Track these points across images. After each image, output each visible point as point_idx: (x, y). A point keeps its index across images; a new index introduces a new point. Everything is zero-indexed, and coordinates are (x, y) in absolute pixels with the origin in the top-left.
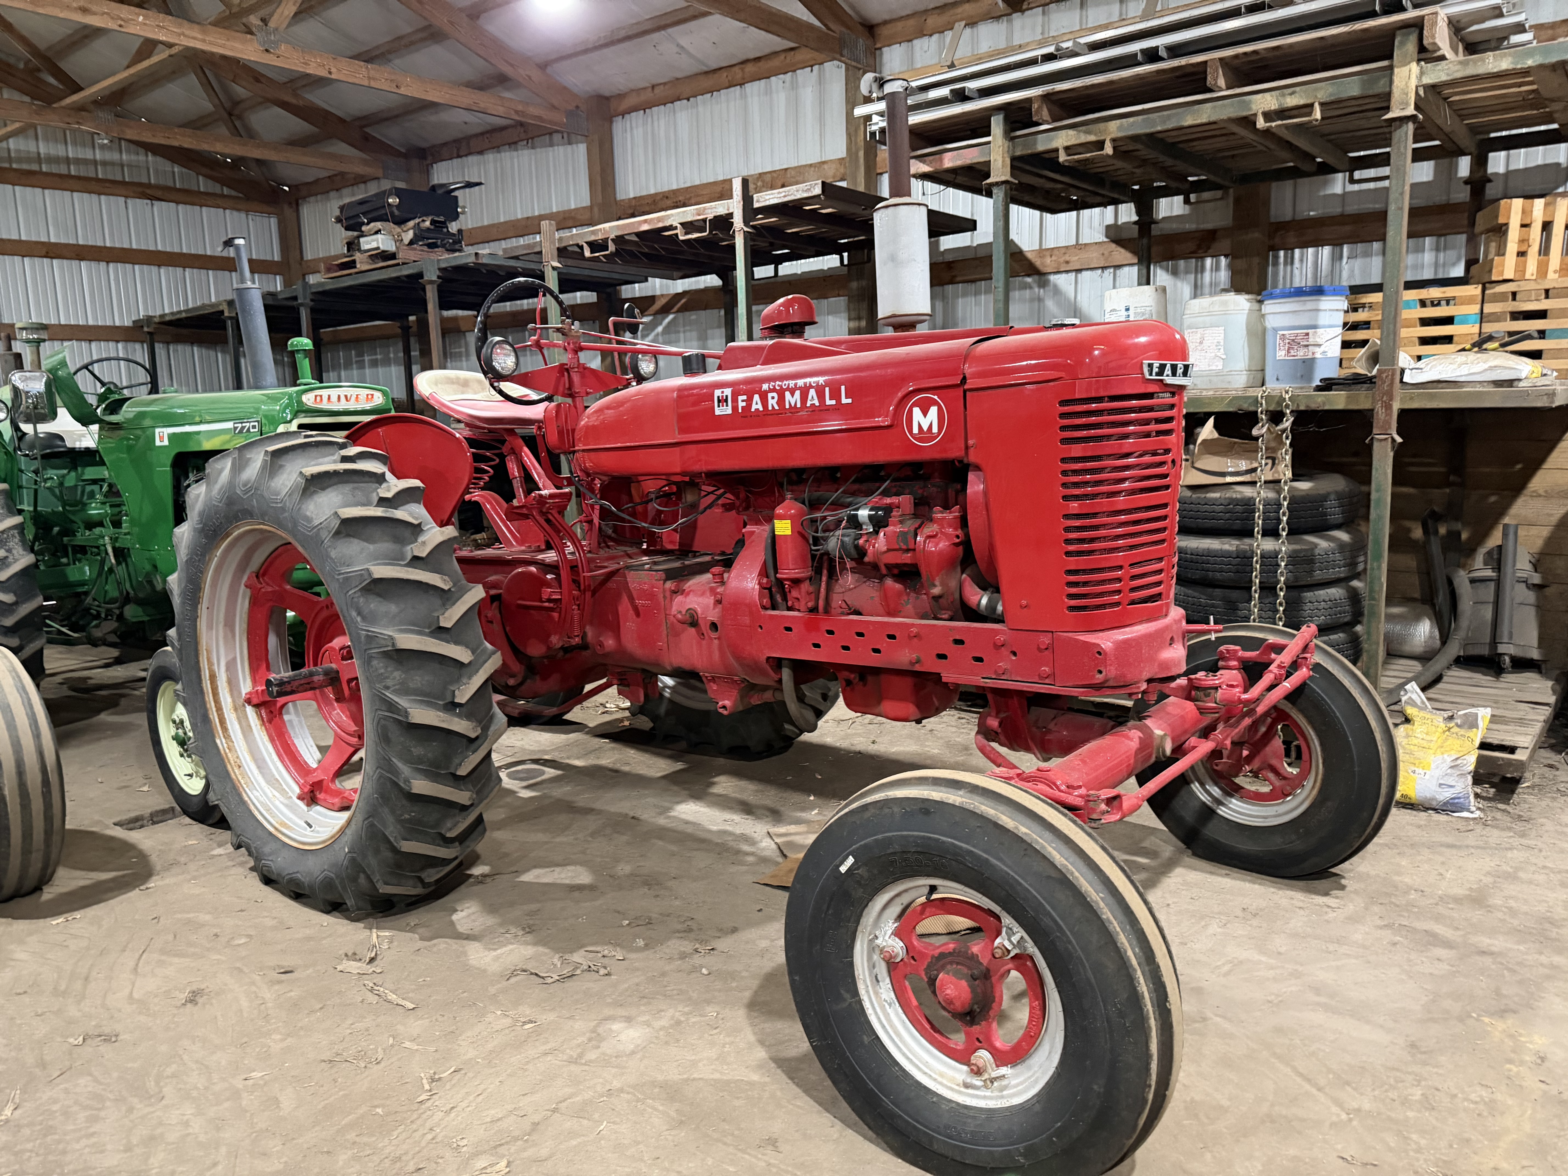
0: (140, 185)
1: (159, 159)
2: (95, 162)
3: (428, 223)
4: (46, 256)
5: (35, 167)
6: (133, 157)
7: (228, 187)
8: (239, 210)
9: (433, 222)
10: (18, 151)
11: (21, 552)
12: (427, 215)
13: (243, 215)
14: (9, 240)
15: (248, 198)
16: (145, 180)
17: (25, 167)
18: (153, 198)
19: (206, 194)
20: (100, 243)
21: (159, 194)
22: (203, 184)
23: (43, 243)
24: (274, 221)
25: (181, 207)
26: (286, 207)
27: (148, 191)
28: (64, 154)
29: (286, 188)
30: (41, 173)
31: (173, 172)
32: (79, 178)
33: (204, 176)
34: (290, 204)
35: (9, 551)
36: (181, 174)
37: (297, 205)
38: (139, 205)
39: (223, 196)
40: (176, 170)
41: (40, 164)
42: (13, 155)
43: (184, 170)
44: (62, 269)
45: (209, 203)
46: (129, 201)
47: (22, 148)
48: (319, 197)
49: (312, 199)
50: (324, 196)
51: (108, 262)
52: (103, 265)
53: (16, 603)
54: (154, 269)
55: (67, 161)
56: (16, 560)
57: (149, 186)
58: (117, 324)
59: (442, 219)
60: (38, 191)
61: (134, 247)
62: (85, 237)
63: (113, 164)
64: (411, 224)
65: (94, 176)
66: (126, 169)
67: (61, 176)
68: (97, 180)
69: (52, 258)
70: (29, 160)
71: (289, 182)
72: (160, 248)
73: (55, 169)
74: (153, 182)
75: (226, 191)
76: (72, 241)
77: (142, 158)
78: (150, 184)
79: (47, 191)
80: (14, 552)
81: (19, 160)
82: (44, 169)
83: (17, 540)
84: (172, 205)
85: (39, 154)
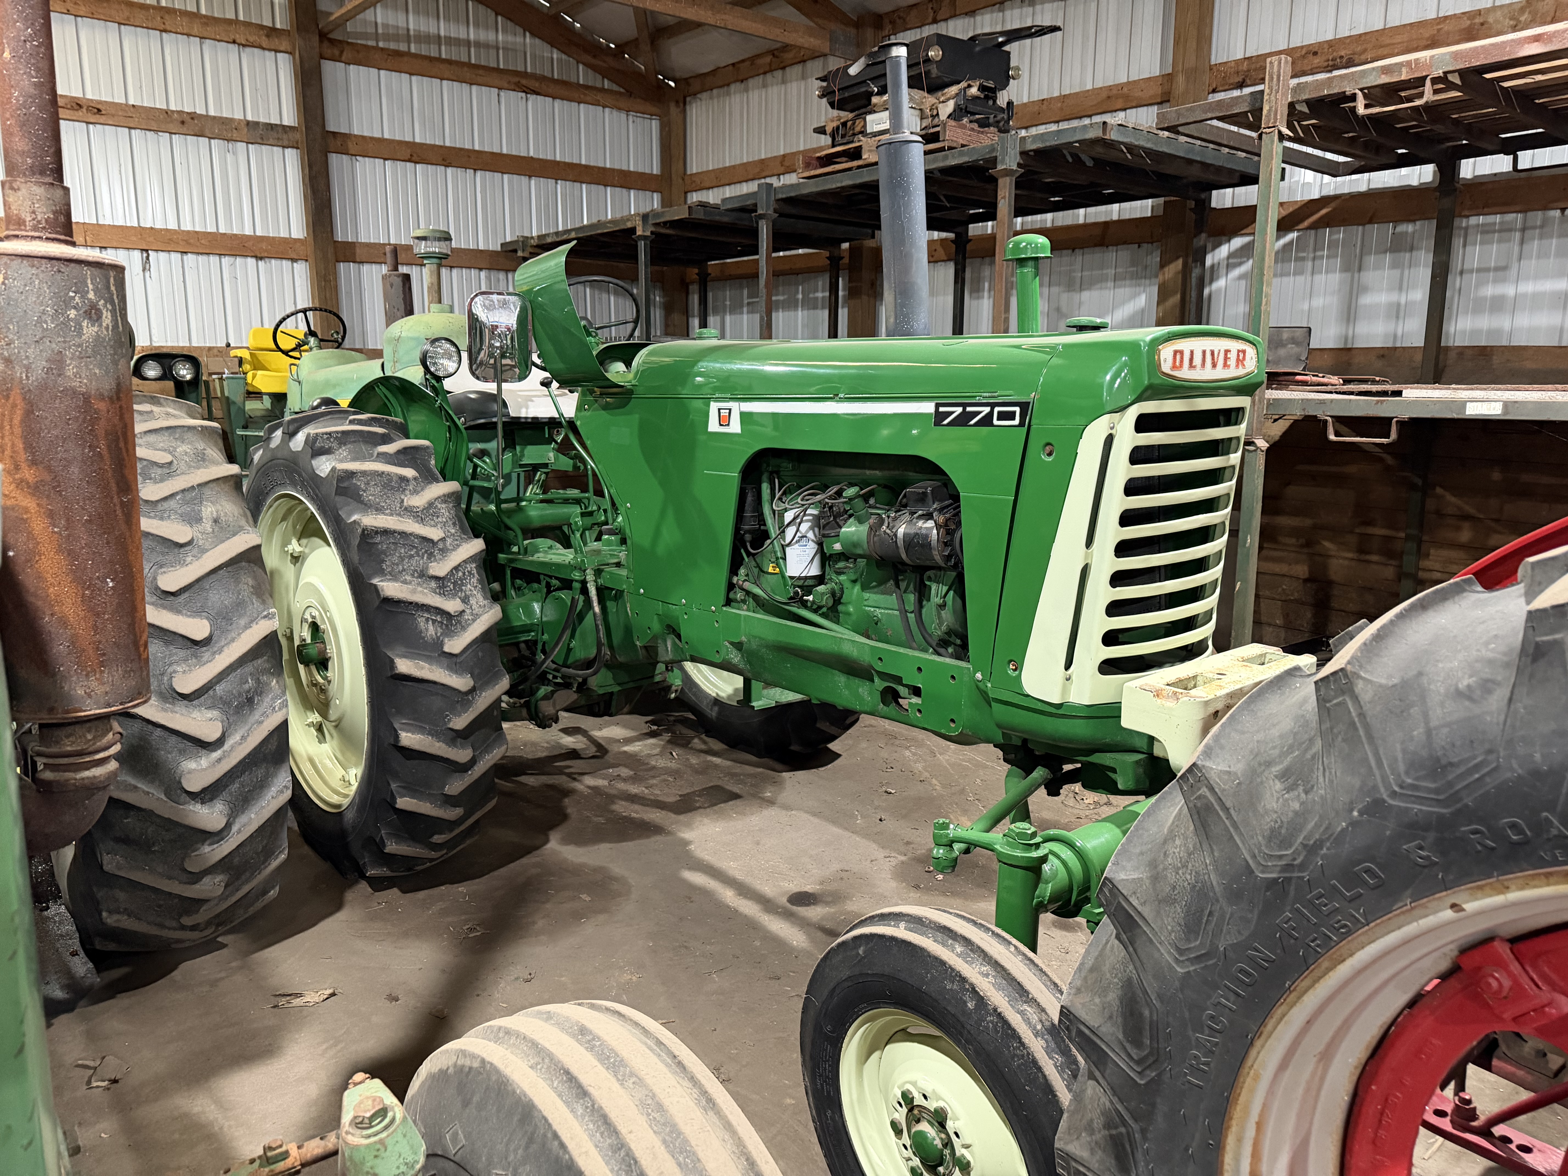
0: (516, 73)
1: (537, 41)
2: (468, 43)
3: (974, 91)
4: (409, 161)
5: (403, 47)
6: (510, 38)
7: (609, 79)
8: (619, 109)
9: (982, 88)
10: (386, 26)
11: (482, 602)
12: (973, 78)
13: (623, 115)
14: (372, 138)
15: (630, 94)
16: (520, 68)
17: (393, 46)
18: (528, 91)
19: (586, 87)
20: (467, 146)
21: (535, 85)
22: (582, 75)
23: (407, 143)
24: (655, 124)
25: (558, 103)
26: (672, 106)
27: (524, 82)
28: (436, 32)
29: (672, 84)
30: (408, 54)
31: (552, 59)
32: (449, 62)
33: (584, 64)
34: (677, 102)
35: (465, 600)
36: (560, 61)
37: (685, 103)
38: (512, 98)
39: (602, 90)
40: (555, 56)
41: (409, 43)
42: (380, 31)
43: (564, 57)
44: (426, 176)
45: (588, 99)
46: (502, 93)
47: (391, 22)
48: (715, 91)
49: (705, 95)
50: (721, 90)
51: (475, 170)
52: (470, 172)
53: (473, 690)
54: (524, 179)
55: (438, 39)
56: (476, 617)
57: (525, 74)
58: (481, 247)
59: (991, 84)
60: (405, 77)
61: (505, 151)
62: (453, 137)
63: (487, 46)
64: (953, 90)
65: (466, 60)
66: (501, 52)
67: (430, 59)
68: (469, 65)
69: (416, 163)
70: (396, 38)
71: (678, 75)
72: (532, 154)
73: (424, 50)
74: (529, 70)
75: (607, 84)
76: (439, 142)
77: (519, 39)
78: (526, 72)
79: (414, 78)
80: (473, 601)
81: (387, 37)
82: (413, 50)
83: (474, 580)
84: (549, 100)
85: (408, 30)
